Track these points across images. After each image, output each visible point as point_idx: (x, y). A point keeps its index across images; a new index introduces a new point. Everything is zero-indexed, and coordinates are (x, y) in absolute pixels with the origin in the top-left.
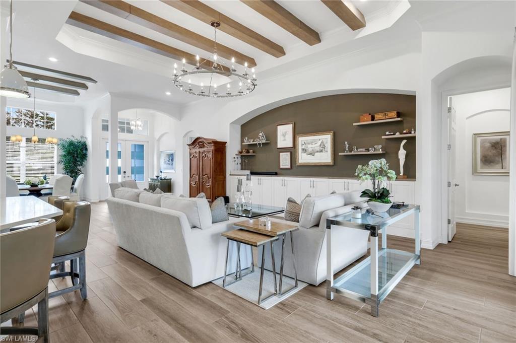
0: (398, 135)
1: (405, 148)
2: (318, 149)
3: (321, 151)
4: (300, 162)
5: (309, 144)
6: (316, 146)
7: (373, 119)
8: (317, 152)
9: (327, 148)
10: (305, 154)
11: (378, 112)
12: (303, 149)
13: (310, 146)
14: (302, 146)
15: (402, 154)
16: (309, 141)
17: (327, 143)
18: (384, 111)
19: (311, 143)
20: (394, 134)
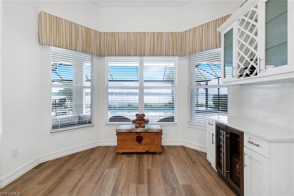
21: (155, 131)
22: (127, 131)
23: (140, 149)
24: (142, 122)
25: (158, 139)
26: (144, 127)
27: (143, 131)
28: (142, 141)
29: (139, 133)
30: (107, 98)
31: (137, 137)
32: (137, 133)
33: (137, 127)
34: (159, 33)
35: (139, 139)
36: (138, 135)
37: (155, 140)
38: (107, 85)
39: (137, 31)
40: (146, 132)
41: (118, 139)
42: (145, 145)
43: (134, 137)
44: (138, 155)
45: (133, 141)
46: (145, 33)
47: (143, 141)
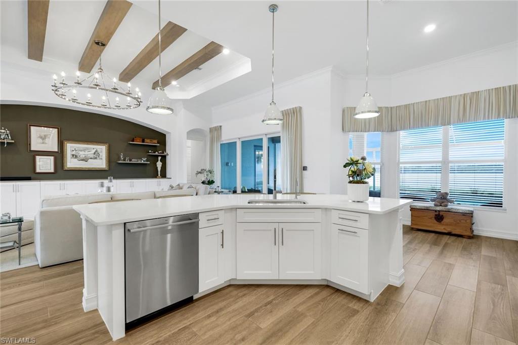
0: (157, 153)
1: (161, 161)
2: (92, 156)
3: (96, 158)
4: (68, 166)
5: (81, 151)
6: (90, 154)
7: (143, 141)
8: (91, 158)
9: (102, 156)
10: (76, 160)
11: (148, 138)
12: (73, 155)
13: (81, 153)
14: (71, 151)
15: (159, 165)
16: (81, 149)
17: (102, 152)
18: (151, 138)
19: (84, 150)
20: (155, 153)
21: (461, 212)
22: (423, 208)
23: (440, 228)
24: (445, 201)
25: (466, 221)
26: (446, 206)
27: (444, 210)
28: (443, 220)
29: (439, 211)
30: (399, 176)
31: (436, 215)
32: (436, 211)
33: (436, 205)
34: (473, 93)
35: (439, 217)
36: (437, 213)
37: (462, 221)
38: (399, 161)
39: (439, 97)
40: (449, 211)
41: (413, 215)
42: (447, 225)
43: (433, 214)
44: (437, 235)
45: (431, 218)
46: (450, 98)
47: (445, 220)
